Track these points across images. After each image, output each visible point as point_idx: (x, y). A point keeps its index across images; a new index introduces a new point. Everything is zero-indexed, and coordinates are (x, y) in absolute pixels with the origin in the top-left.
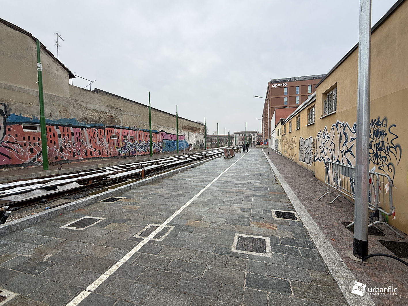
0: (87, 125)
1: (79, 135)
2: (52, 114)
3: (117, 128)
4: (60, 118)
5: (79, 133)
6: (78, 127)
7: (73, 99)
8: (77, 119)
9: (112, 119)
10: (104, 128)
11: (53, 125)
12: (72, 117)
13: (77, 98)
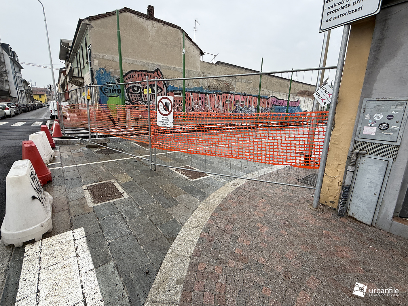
0: (210, 91)
1: (204, 100)
2: (189, 84)
3: (231, 94)
4: (193, 87)
5: (204, 98)
6: (204, 93)
7: (202, 72)
8: (204, 87)
9: (228, 86)
10: (221, 94)
11: (189, 92)
12: (200, 86)
13: (204, 71)
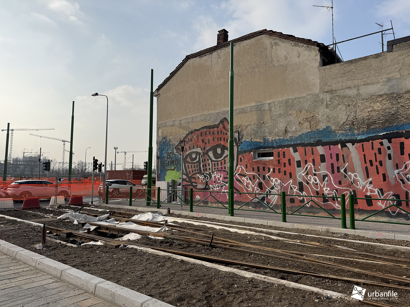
0: (359, 135)
1: (338, 160)
2: (288, 129)
4: (300, 133)
5: (337, 155)
7: (326, 92)
8: (333, 128)
13: (334, 87)
